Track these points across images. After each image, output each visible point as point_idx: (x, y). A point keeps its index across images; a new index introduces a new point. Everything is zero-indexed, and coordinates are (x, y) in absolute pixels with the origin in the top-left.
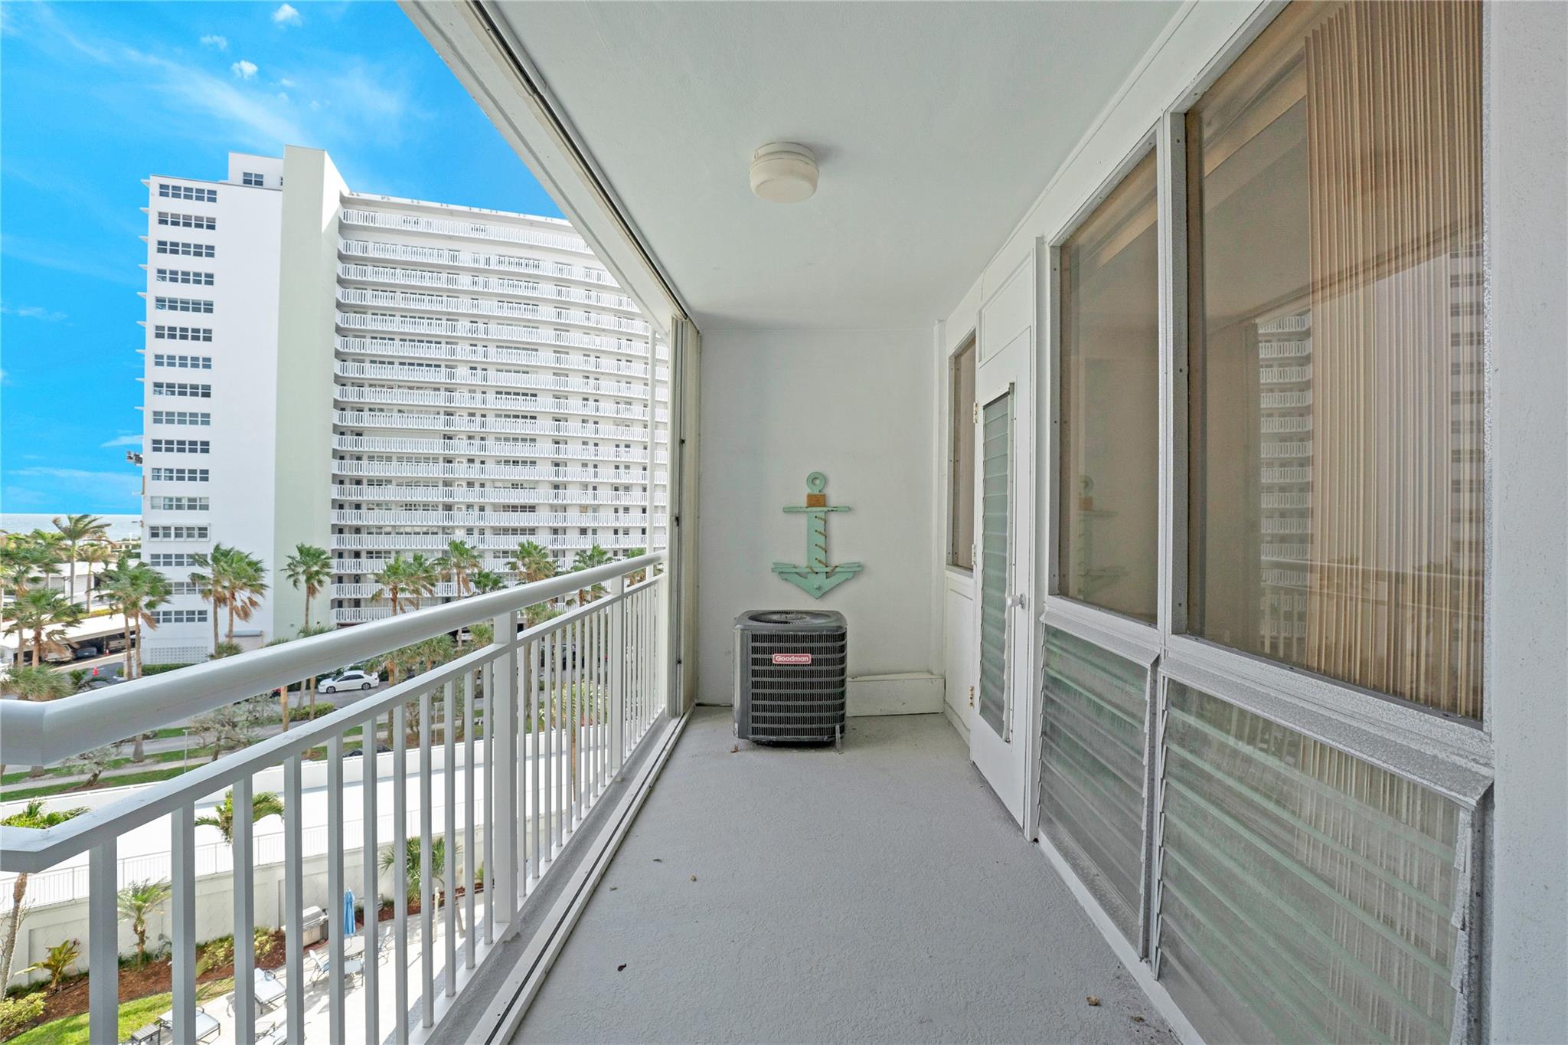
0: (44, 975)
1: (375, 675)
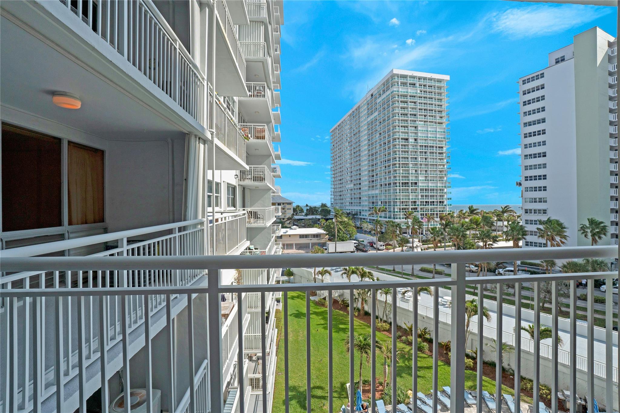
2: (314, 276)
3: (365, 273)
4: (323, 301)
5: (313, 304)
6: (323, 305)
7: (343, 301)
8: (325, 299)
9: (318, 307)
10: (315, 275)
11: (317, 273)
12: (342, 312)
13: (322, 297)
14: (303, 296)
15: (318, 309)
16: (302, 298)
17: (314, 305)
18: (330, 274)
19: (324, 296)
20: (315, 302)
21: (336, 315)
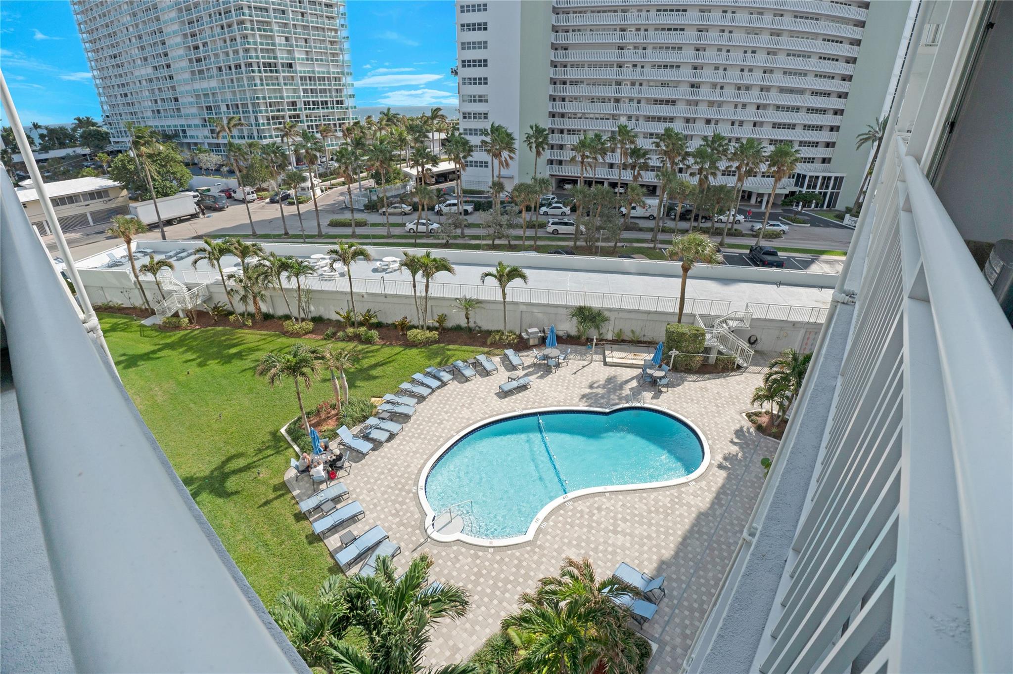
0: (437, 325)
1: (569, 208)
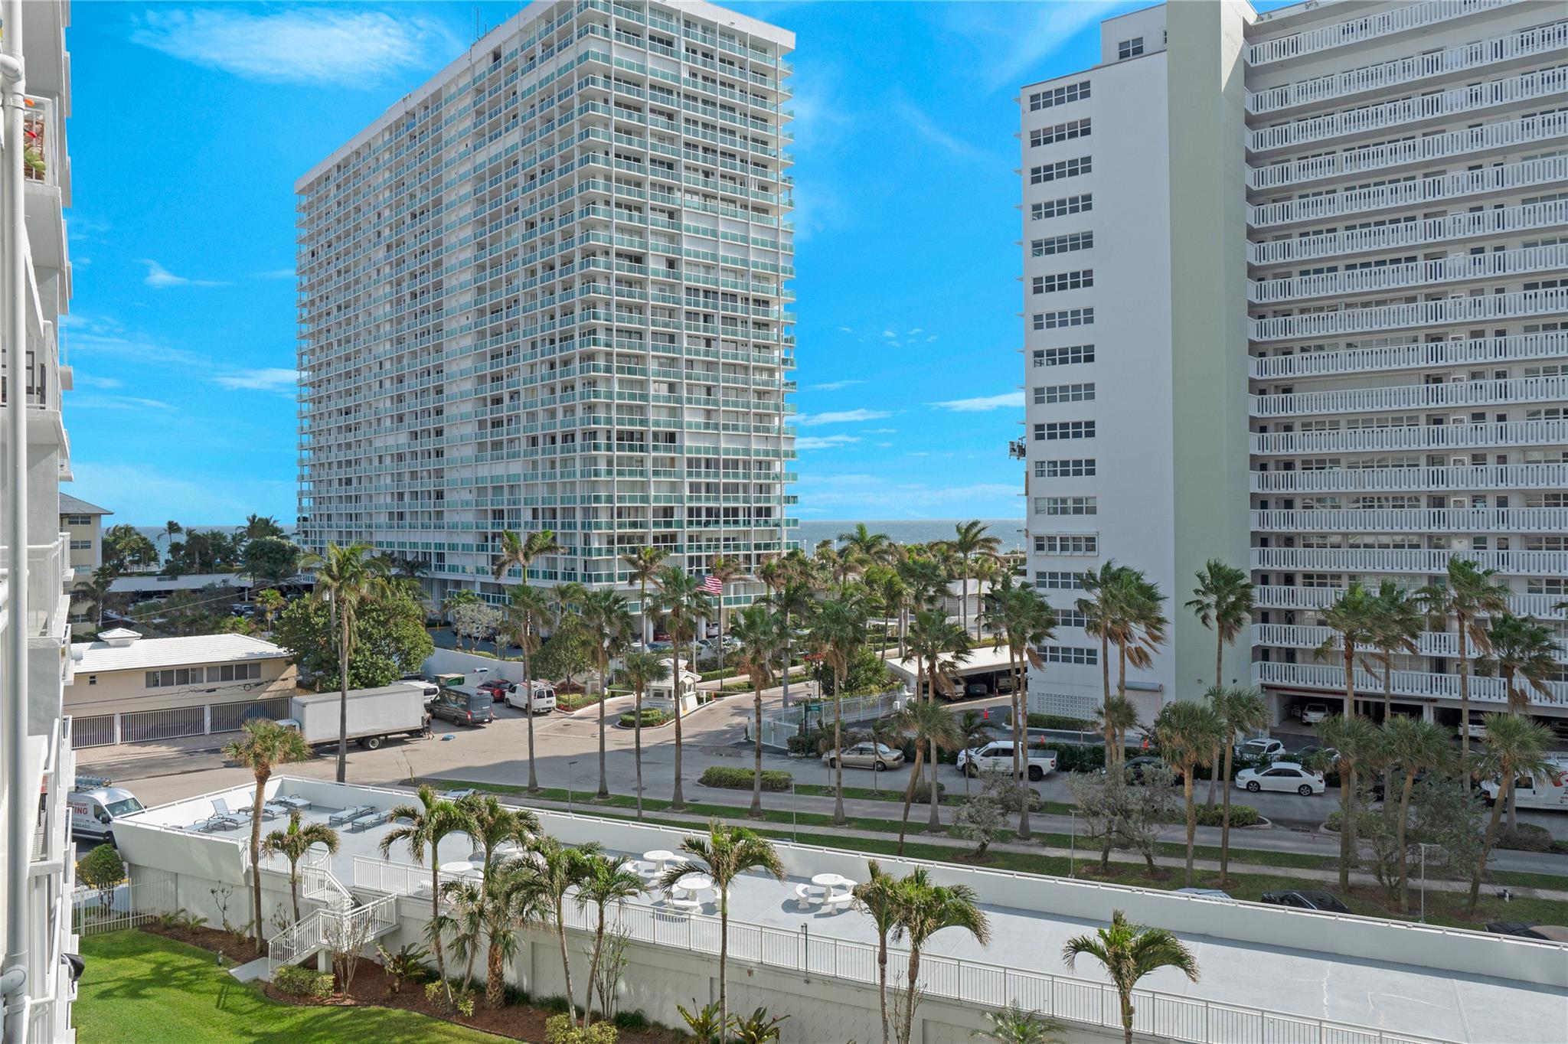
2: (246, 862)
3: (506, 819)
4: (304, 975)
5: (248, 1000)
6: (303, 995)
7: (402, 958)
8: (310, 964)
9: (278, 1009)
10: (255, 858)
11: (265, 846)
12: (398, 1013)
13: (297, 960)
14: (187, 969)
15: (280, 1017)
16: (191, 982)
17: (254, 1006)
18: (331, 844)
19: (306, 954)
20: (261, 987)
21: (372, 1033)
